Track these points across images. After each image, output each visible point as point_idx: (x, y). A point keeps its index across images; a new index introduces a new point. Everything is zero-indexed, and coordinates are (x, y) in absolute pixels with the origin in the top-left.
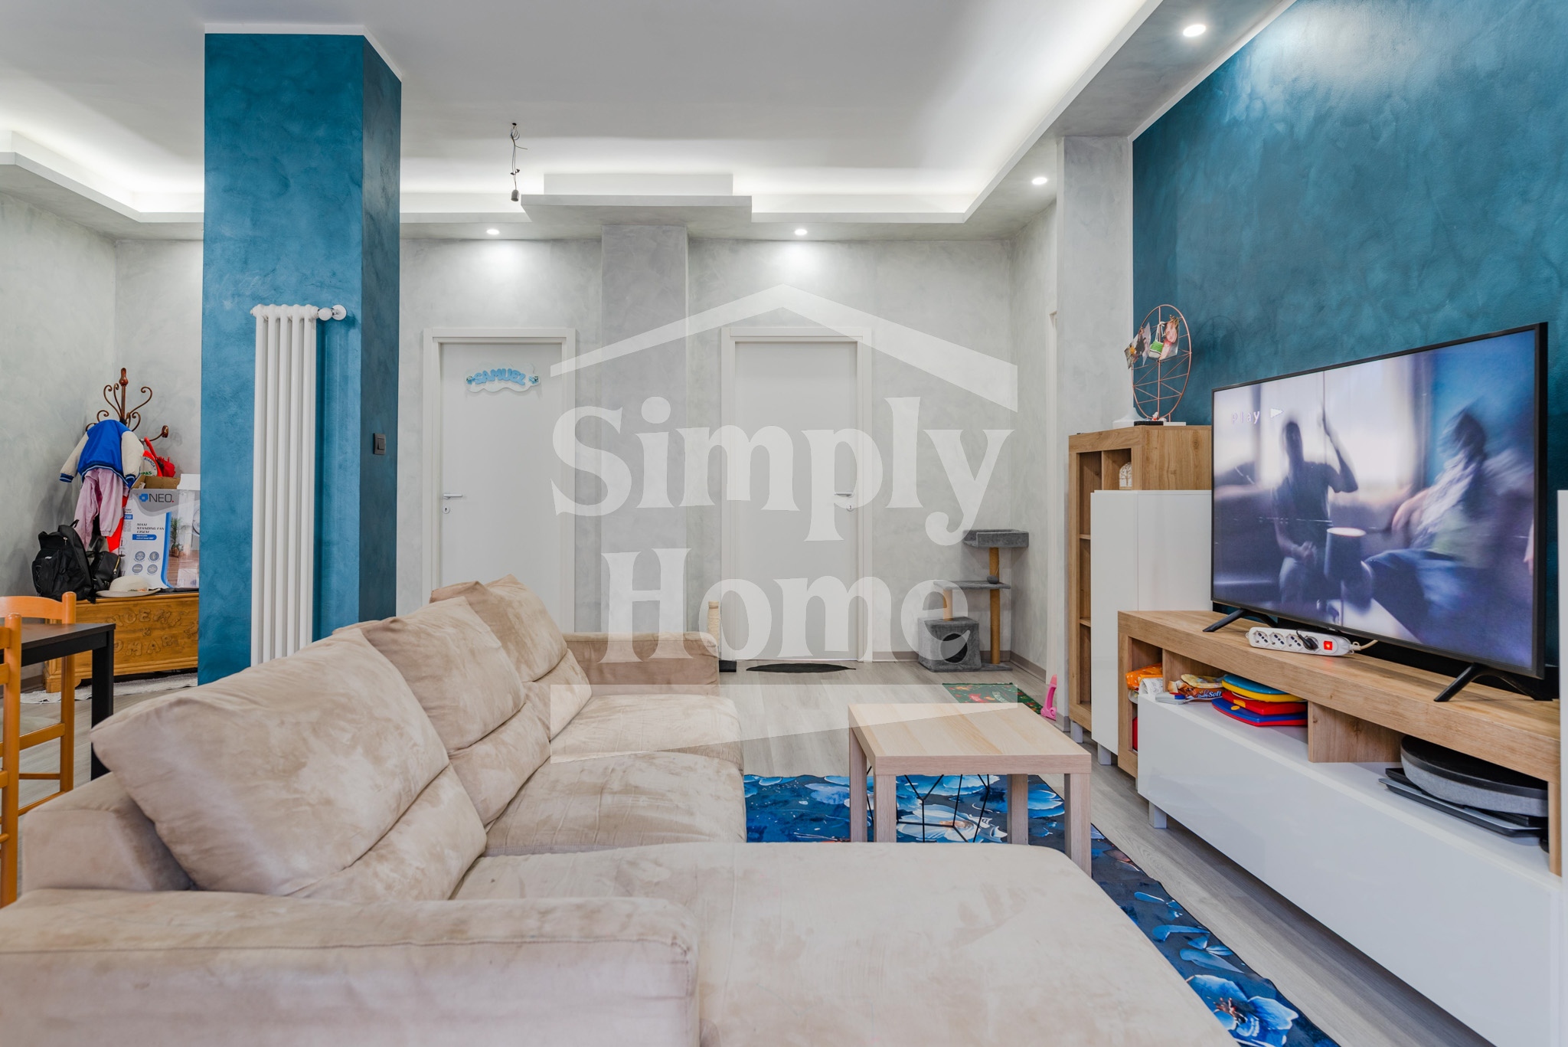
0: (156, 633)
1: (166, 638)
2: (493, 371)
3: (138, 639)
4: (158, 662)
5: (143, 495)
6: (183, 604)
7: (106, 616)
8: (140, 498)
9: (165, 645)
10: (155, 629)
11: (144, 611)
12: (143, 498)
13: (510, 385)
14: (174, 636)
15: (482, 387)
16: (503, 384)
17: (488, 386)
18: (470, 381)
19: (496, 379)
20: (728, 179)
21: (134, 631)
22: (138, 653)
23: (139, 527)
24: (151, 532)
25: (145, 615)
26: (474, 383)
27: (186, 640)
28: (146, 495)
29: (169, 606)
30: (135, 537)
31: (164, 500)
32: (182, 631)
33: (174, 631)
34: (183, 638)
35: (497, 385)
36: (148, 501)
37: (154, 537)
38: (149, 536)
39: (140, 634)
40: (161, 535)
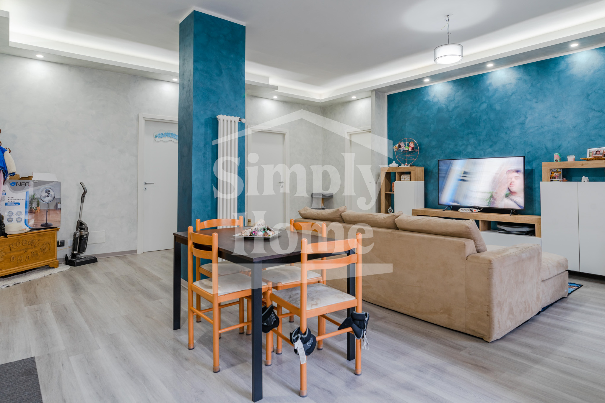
0: (30, 251)
1: (34, 253)
2: (165, 133)
3: (22, 254)
4: (30, 265)
5: (12, 183)
6: (40, 235)
7: (9, 244)
8: (11, 184)
9: (33, 256)
10: (29, 248)
11: (24, 240)
12: (13, 184)
13: (172, 139)
14: (36, 251)
15: (160, 139)
16: (169, 139)
17: (163, 139)
18: (156, 136)
19: (167, 136)
20: (268, 78)
21: (20, 251)
22: (22, 261)
23: (9, 199)
24: (17, 201)
25: (25, 242)
26: (157, 138)
27: (41, 253)
28: (14, 183)
29: (34, 237)
30: (6, 204)
31: (25, 185)
32: (39, 249)
33: (37, 249)
34: (39, 252)
35: (167, 139)
36: (15, 186)
37: (19, 204)
38: (17, 203)
39: (22, 252)
40: (23, 203)
